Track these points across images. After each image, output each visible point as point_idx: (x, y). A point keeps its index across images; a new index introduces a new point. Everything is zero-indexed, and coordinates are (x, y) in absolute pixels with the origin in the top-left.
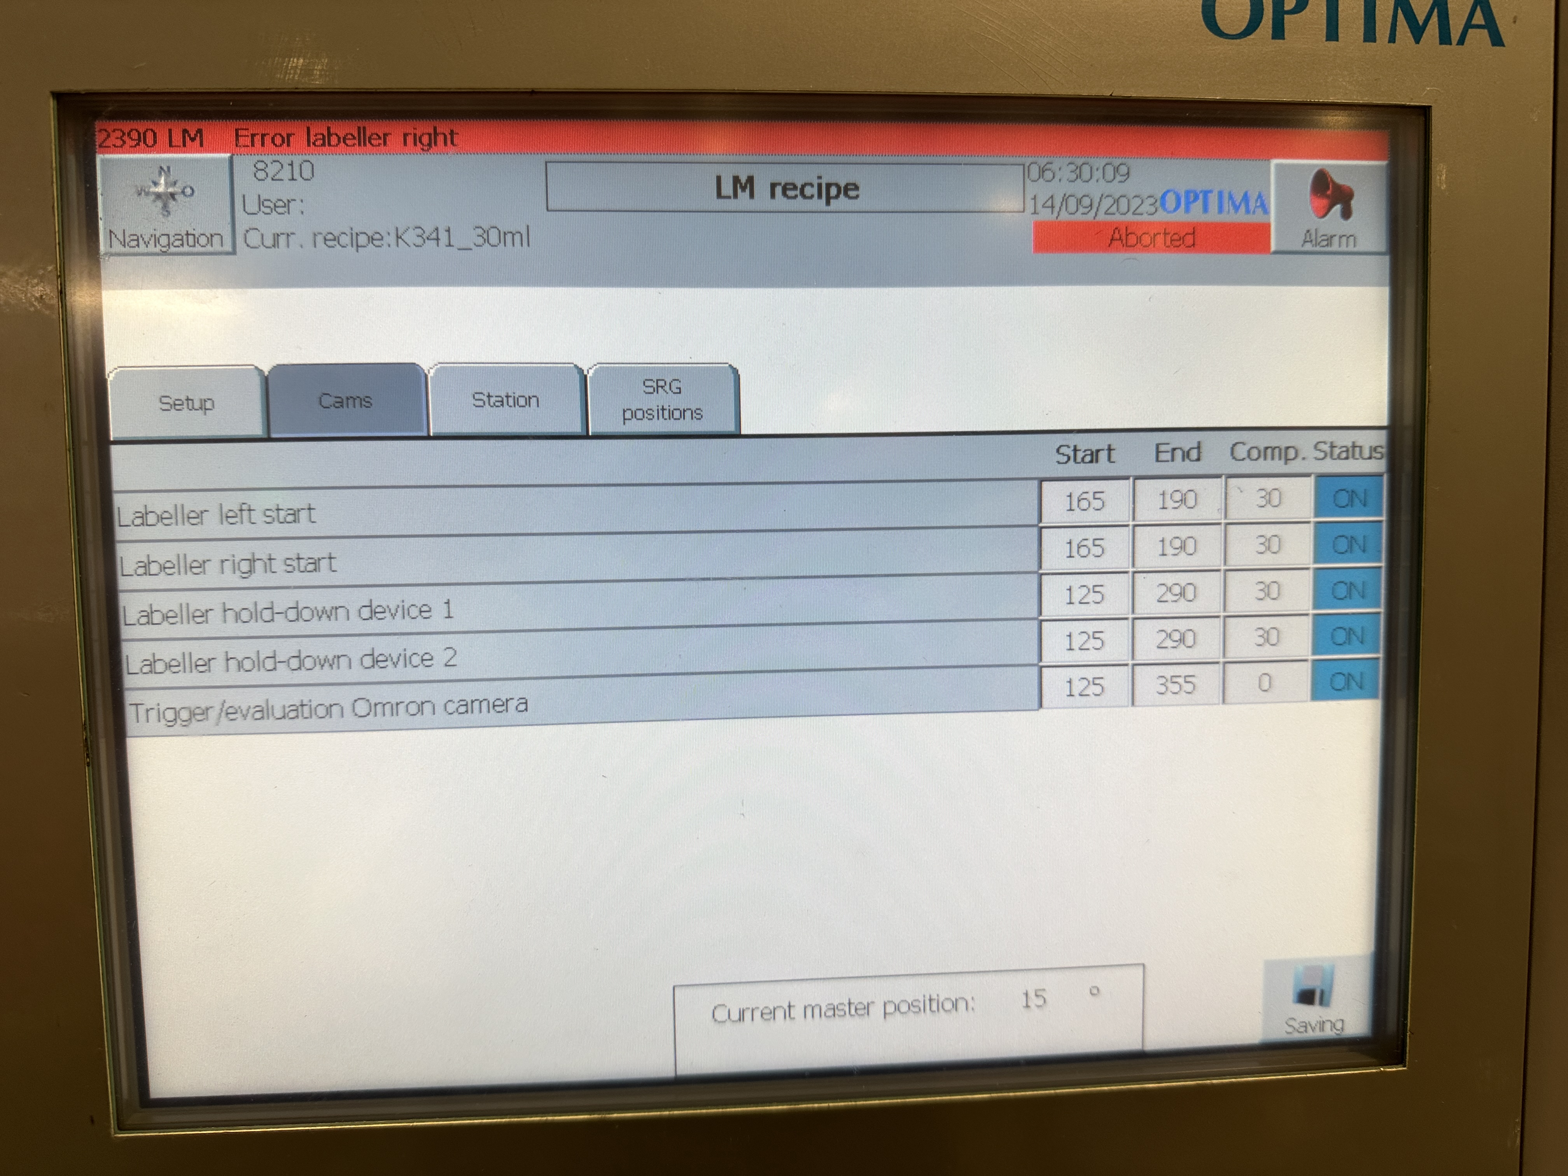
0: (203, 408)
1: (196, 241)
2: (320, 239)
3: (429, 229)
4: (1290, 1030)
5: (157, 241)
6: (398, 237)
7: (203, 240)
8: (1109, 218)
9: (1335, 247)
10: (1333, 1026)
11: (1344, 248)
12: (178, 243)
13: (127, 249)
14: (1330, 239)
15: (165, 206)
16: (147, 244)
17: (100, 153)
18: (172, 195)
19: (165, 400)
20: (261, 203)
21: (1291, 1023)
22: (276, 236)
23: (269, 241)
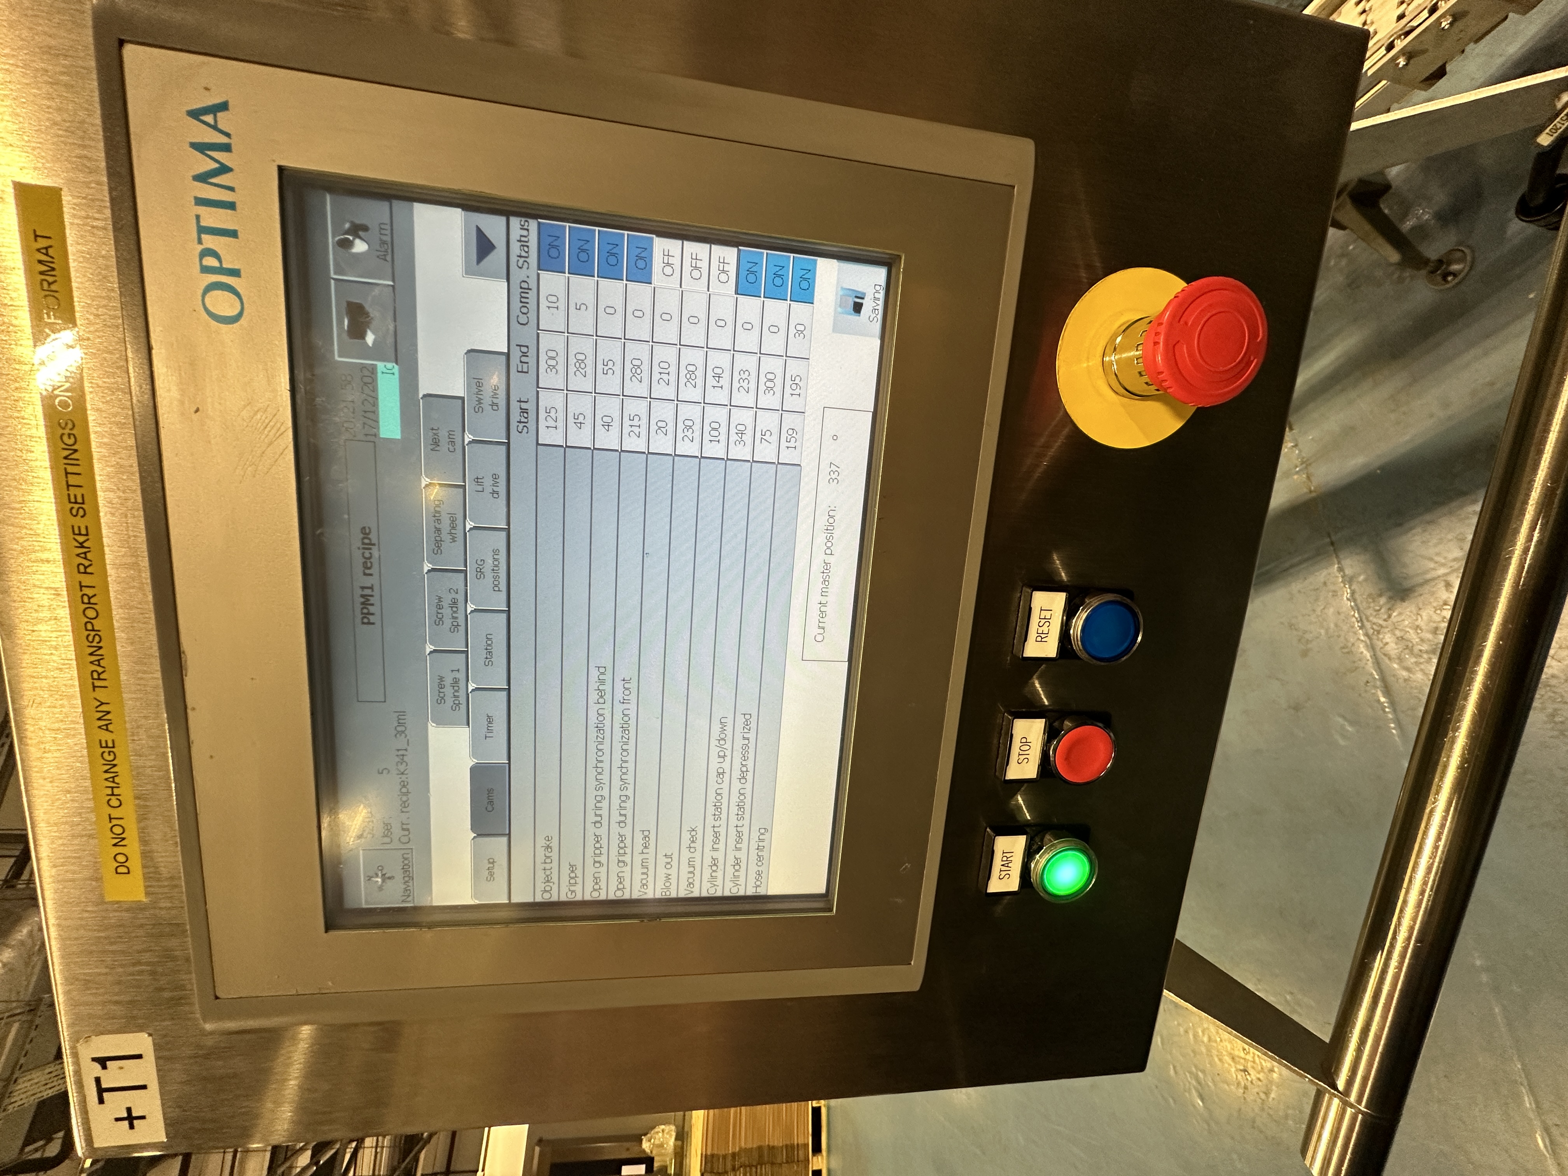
0: (493, 863)
1: (406, 865)
2: (404, 810)
3: (397, 759)
4: (876, 319)
5: (407, 882)
6: (402, 774)
7: (406, 862)
9: (387, 239)
10: (877, 292)
11: (388, 232)
12: (407, 873)
13: (411, 894)
15: (389, 878)
16: (408, 886)
17: (360, 905)
18: (383, 875)
19: (489, 879)
20: (386, 836)
21: (871, 319)
23: (407, 833)
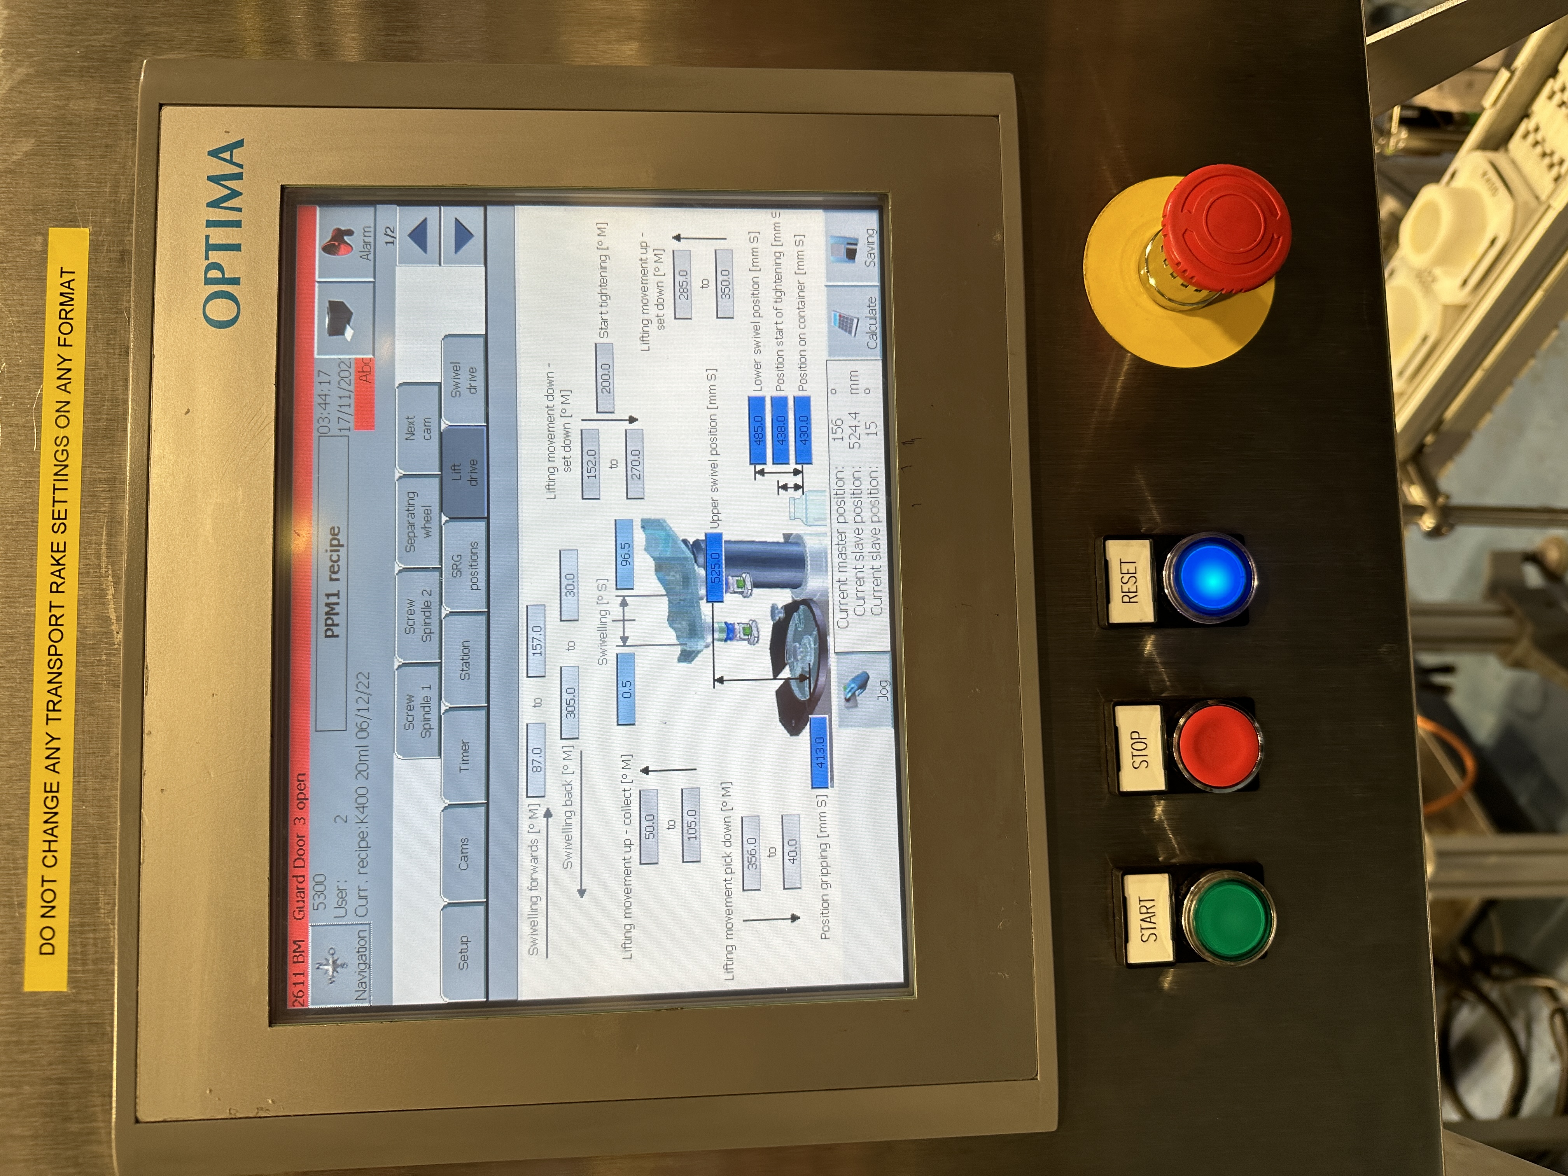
0: (466, 943)
2: (362, 870)
4: (872, 264)
5: (363, 971)
7: (362, 943)
8: (353, 382)
9: (371, 240)
10: (871, 236)
11: (372, 234)
12: (364, 958)
13: (368, 989)
14: (367, 243)
16: (364, 977)
17: (307, 1006)
19: (461, 967)
20: (340, 907)
21: (868, 264)
22: (361, 897)
23: (363, 902)
